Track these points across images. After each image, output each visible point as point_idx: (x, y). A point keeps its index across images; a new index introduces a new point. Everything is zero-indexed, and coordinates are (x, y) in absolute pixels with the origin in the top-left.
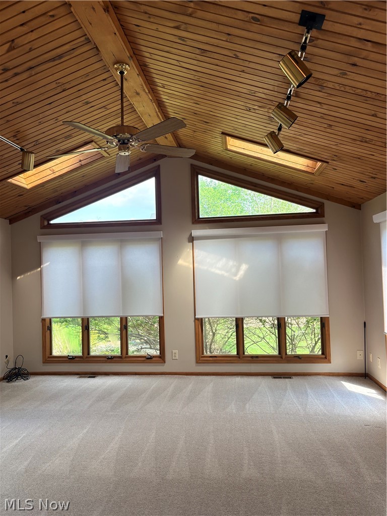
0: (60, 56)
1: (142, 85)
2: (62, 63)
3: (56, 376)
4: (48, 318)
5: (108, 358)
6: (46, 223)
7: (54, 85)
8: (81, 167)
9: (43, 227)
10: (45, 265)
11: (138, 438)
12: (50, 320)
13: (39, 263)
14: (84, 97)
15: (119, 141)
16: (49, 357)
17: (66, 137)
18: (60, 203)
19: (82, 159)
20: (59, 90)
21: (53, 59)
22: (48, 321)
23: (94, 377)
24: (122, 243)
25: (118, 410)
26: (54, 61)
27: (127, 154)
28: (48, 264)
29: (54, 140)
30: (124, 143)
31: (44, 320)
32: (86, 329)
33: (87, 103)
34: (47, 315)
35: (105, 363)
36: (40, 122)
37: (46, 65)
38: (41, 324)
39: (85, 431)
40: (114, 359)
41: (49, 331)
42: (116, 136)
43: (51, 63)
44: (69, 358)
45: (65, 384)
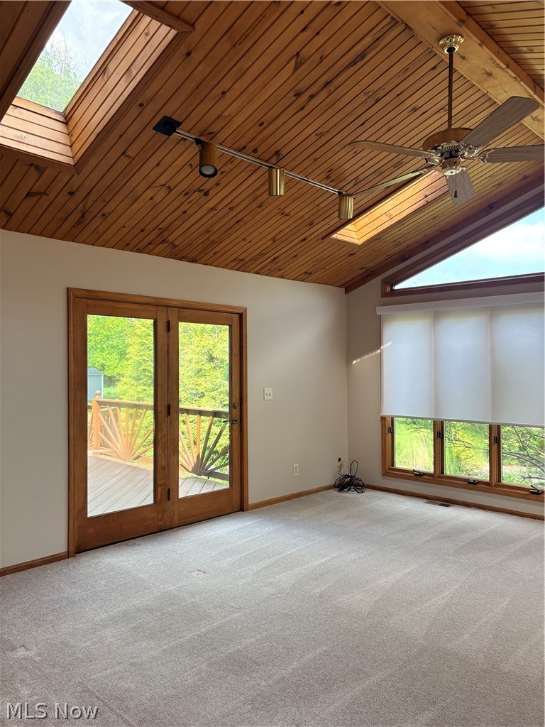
0: (362, 55)
1: (492, 59)
2: (365, 64)
3: (397, 495)
4: (389, 416)
5: (470, 483)
6: (388, 289)
7: (362, 98)
8: (428, 204)
9: (385, 295)
10: (386, 346)
11: (478, 601)
12: (392, 419)
13: (378, 343)
14: (408, 102)
15: (442, 155)
16: (390, 469)
17: (394, 166)
18: (407, 259)
19: (428, 193)
20: (371, 102)
21: (354, 62)
22: (389, 420)
23: (448, 506)
24: (493, 312)
25: (463, 557)
26: (355, 64)
27: (454, 172)
28: (389, 344)
29: (379, 173)
30: (451, 156)
31: (383, 419)
32: (439, 436)
33: (415, 110)
34: (387, 412)
35: (464, 488)
36: (355, 152)
37: (347, 72)
38: (380, 424)
39: (406, 571)
40: (479, 485)
41: (390, 434)
42: (435, 148)
43: (351, 69)
44: (416, 475)
45: (405, 508)
